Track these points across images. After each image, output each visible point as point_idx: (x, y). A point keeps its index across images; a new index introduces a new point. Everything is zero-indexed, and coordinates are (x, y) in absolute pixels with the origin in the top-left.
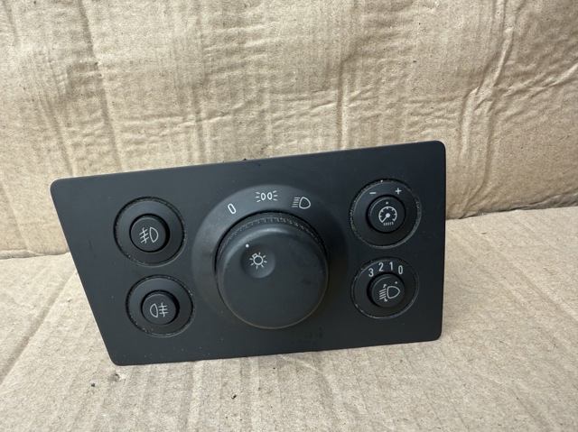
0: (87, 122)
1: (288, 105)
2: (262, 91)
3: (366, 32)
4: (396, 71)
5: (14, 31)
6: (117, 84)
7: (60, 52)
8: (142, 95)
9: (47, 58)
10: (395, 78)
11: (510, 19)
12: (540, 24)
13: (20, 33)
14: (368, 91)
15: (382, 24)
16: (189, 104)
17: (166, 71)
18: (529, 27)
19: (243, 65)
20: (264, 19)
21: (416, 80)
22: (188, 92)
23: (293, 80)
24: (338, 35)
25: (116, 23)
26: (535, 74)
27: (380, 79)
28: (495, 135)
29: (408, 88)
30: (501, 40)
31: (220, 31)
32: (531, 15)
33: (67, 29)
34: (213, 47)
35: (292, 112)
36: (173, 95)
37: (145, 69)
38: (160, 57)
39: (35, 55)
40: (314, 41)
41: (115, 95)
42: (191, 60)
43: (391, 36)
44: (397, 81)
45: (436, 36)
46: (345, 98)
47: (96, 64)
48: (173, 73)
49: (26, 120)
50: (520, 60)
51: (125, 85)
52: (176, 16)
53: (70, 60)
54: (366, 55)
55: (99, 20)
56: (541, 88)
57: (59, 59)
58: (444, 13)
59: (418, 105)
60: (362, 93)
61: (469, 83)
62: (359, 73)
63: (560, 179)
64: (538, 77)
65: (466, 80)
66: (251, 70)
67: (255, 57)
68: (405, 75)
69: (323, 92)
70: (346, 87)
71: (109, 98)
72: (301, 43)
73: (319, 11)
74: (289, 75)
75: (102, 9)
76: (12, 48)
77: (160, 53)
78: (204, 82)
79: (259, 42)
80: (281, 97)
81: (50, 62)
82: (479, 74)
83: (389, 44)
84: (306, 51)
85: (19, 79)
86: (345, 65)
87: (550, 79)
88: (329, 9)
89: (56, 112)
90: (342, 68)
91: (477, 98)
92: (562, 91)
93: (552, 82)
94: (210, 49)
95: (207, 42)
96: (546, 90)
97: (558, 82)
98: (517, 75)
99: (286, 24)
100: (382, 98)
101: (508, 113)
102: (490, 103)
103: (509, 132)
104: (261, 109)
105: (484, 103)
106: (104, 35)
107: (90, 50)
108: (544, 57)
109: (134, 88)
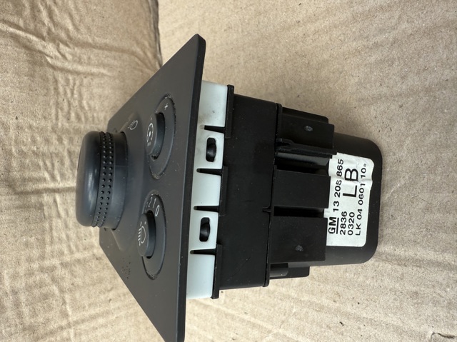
105: (61, 51)
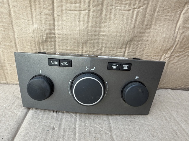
0: (49, 49)
1: (109, 52)
2: (102, 47)
3: (136, 35)
4: (143, 46)
5: (33, 21)
6: (60, 40)
7: (45, 29)
8: (67, 43)
9: (41, 30)
11: (178, 36)
12: (187, 39)
13: (34, 22)
14: (134, 51)
15: (141, 33)
16: (80, 48)
17: (76, 38)
18: (183, 39)
20: (107, 27)
22: (81, 45)
23: (112, 45)
24: (128, 34)
25: (63, 22)
26: (183, 52)
27: (138, 48)
28: (168, 67)
30: (175, 41)
31: (94, 29)
32: (184, 36)
33: (48, 22)
34: (91, 33)
35: (110, 54)
36: (76, 45)
37: (69, 37)
38: (74, 34)
39: (38, 29)
40: (120, 35)
41: (59, 43)
42: (84, 36)
43: (143, 36)
44: (142, 49)
45: (156, 38)
46: (126, 52)
47: (55, 33)
48: (77, 39)
49: (31, 46)
50: (179, 48)
51: (62, 40)
52: (81, 23)
53: (48, 31)
54: (135, 41)
55: (58, 21)
56: (184, 56)
57: (45, 31)
58: (160, 32)
59: (147, 56)
60: (132, 51)
61: (163, 52)
62: (132, 46)
63: (185, 82)
64: (183, 53)
65: (163, 51)
67: (102, 37)
68: (145, 48)
69: (120, 49)
70: (127, 49)
71: (57, 43)
72: (117, 35)
73: (123, 27)
74: (111, 44)
76: (31, 26)
77: (75, 33)
78: (86, 43)
79: (104, 33)
80: (108, 49)
81: (42, 31)
82: (167, 50)
83: (142, 38)
84: (118, 38)
85: (32, 35)
86: (128, 43)
87: (187, 54)
88: (127, 27)
89: (41, 45)
90: (127, 44)
91: (165, 57)
93: (187, 55)
94: (90, 34)
95: (89, 31)
98: (177, 52)
99: (113, 29)
100: (137, 53)
101: (173, 62)
102: (168, 59)
103: (172, 67)
104: (101, 52)
106: (59, 25)
107: (54, 29)
108: (186, 48)
109: (65, 41)
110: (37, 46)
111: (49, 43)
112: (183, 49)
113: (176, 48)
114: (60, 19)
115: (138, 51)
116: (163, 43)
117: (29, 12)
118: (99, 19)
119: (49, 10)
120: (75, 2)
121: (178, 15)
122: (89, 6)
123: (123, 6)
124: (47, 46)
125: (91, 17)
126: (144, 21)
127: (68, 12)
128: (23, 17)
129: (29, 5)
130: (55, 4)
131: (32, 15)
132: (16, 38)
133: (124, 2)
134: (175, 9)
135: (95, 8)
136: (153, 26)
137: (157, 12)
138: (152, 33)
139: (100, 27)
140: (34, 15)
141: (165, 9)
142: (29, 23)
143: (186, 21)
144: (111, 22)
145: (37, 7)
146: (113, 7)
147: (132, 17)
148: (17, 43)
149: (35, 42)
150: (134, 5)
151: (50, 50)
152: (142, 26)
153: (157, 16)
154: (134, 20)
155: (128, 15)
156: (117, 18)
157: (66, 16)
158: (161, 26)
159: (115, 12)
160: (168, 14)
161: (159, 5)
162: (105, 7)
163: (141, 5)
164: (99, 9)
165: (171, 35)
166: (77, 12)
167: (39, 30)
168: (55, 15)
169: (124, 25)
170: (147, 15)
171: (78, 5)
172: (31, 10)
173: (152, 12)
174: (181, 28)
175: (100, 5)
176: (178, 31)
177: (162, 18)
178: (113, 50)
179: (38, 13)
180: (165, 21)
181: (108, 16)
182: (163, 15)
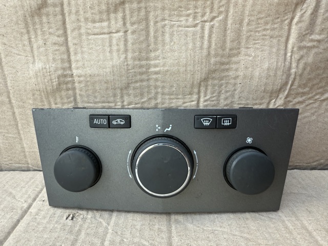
0: (65, 103)
1: (171, 101)
2: (157, 93)
3: (214, 67)
4: (230, 87)
5: (33, 57)
6: (82, 85)
7: (55, 68)
8: (95, 91)
10: (230, 91)
11: (294, 65)
12: (311, 68)
13: (36, 58)
14: (214, 97)
15: (223, 64)
16: (119, 97)
17: (108, 81)
18: (305, 70)
19: (148, 80)
20: (160, 58)
21: (241, 93)
22: (118, 92)
24: (199, 68)
25: (84, 55)
26: (309, 94)
27: (221, 91)
29: (237, 97)
30: (289, 75)
31: (137, 62)
32: (305, 64)
33: (59, 57)
34: (133, 70)
36: (110, 93)
37: (97, 79)
38: (105, 74)
39: (42, 69)
40: (186, 70)
41: (81, 90)
42: (121, 76)
43: (227, 70)
44: (230, 93)
45: (252, 71)
46: (202, 100)
47: (73, 74)
48: (111, 82)
49: (35, 100)
50: (299, 86)
51: (86, 86)
52: (115, 54)
53: (60, 72)
54: (213, 78)
55: (76, 54)
56: (312, 101)
57: (54, 71)
58: (257, 60)
60: (211, 97)
61: (270, 97)
62: (210, 88)
64: (311, 95)
65: (268, 95)
66: (152, 83)
67: (154, 76)
68: (235, 90)
69: (190, 96)
70: (202, 95)
71: (78, 91)
72: (179, 71)
73: (189, 56)
74: (172, 86)
75: (78, 48)
76: (31, 65)
77: (105, 72)
78: (127, 87)
79: (157, 69)
80: (167, 97)
81: (49, 72)
82: (276, 92)
83: (226, 74)
84: (181, 75)
85: (33, 80)
86: (202, 83)
87: (318, 97)
88: (195, 55)
89: (50, 97)
90: (200, 85)
91: (275, 105)
92: (325, 103)
93: (318, 98)
94: (131, 71)
95: (130, 68)
96: (315, 102)
97: (322, 98)
98: (298, 94)
99: (172, 61)
100: (222, 101)
104: (156, 102)
106: (77, 61)
107: (70, 68)
108: (314, 85)
109: (90, 88)
110: (44, 99)
111: (63, 93)
112: (307, 89)
113: (293, 87)
114: (79, 50)
115: (223, 96)
116: (267, 79)
117: (26, 43)
118: (144, 46)
119: (58, 36)
120: (100, 19)
121: (287, 27)
122: (124, 24)
123: (182, 19)
124: (62, 98)
125: (129, 43)
126: (224, 42)
127: (90, 37)
128: (17, 52)
129: (24, 31)
130: (68, 26)
131: (32, 48)
132: (10, 88)
133: (184, 12)
134: (277, 16)
135: (135, 26)
136: (243, 50)
137: (245, 24)
138: (242, 62)
139: (148, 59)
140: (35, 46)
141: (261, 18)
142: (27, 60)
143: (304, 36)
144: (166, 48)
145: (39, 32)
146: (167, 22)
147: (202, 37)
148: (11, 96)
149: (41, 93)
150: (203, 16)
151: (66, 105)
152: (223, 50)
153: (248, 32)
154: (206, 43)
155: (194, 35)
156: (175, 41)
157: (88, 45)
158: (258, 49)
159: (171, 30)
160: (268, 27)
161: (247, 13)
162: (152, 23)
163: (214, 14)
164: (141, 27)
165: (280, 64)
166: (106, 36)
167: (45, 70)
168: (70, 44)
169: (189, 51)
170: (229, 32)
171: (105, 24)
172: (30, 38)
173: (238, 26)
174: (295, 49)
175: (143, 20)
176: (291, 56)
177: (257, 34)
178: (177, 99)
179: (41, 42)
180: (263, 39)
181: (160, 39)
182: (259, 29)
